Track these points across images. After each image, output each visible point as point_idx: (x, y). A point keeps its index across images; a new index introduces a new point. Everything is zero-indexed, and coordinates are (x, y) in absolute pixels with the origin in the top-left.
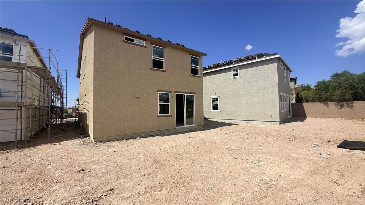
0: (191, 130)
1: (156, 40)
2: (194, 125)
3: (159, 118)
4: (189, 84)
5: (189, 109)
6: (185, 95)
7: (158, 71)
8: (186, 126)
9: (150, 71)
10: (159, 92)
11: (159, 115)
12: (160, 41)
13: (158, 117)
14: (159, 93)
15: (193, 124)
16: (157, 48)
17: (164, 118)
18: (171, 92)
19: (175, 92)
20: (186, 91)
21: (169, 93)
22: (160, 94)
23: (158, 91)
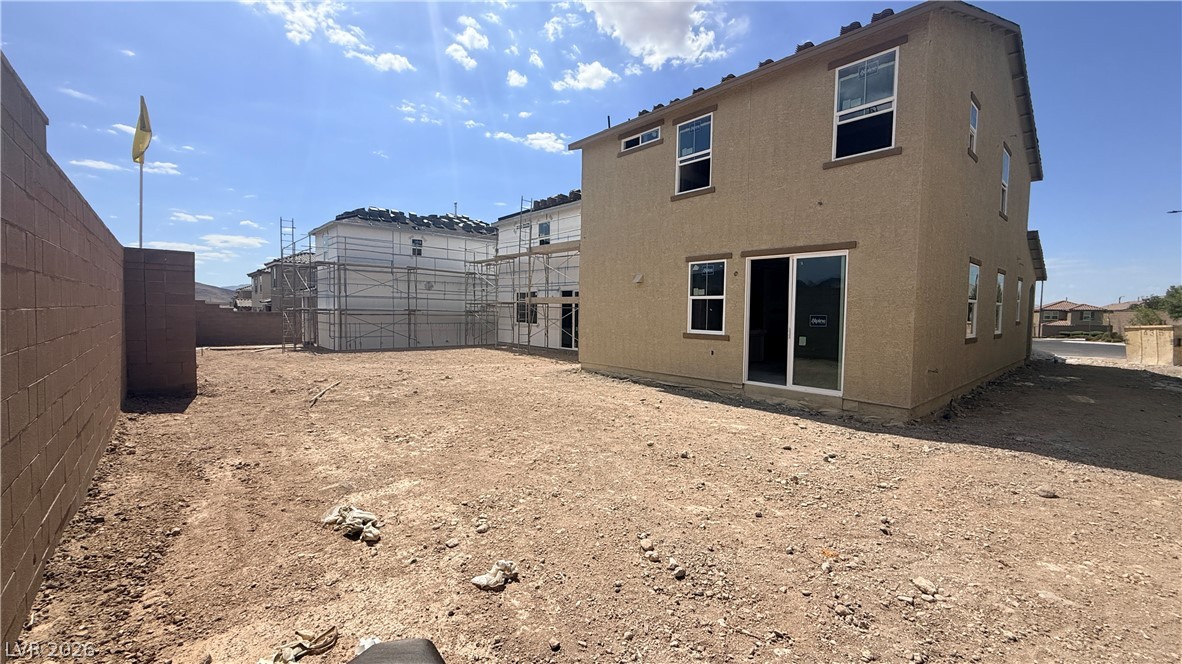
0: (814, 412)
1: (692, 101)
2: (839, 394)
3: (688, 340)
4: (819, 208)
5: (815, 321)
6: (794, 258)
7: (691, 199)
8: (790, 386)
9: (670, 204)
10: (690, 263)
11: (690, 330)
12: (702, 97)
13: (687, 336)
14: (693, 266)
15: (836, 389)
16: (692, 124)
17: (703, 341)
18: (729, 256)
19: (744, 255)
20: (800, 243)
21: (725, 261)
22: (696, 268)
23: (688, 260)
